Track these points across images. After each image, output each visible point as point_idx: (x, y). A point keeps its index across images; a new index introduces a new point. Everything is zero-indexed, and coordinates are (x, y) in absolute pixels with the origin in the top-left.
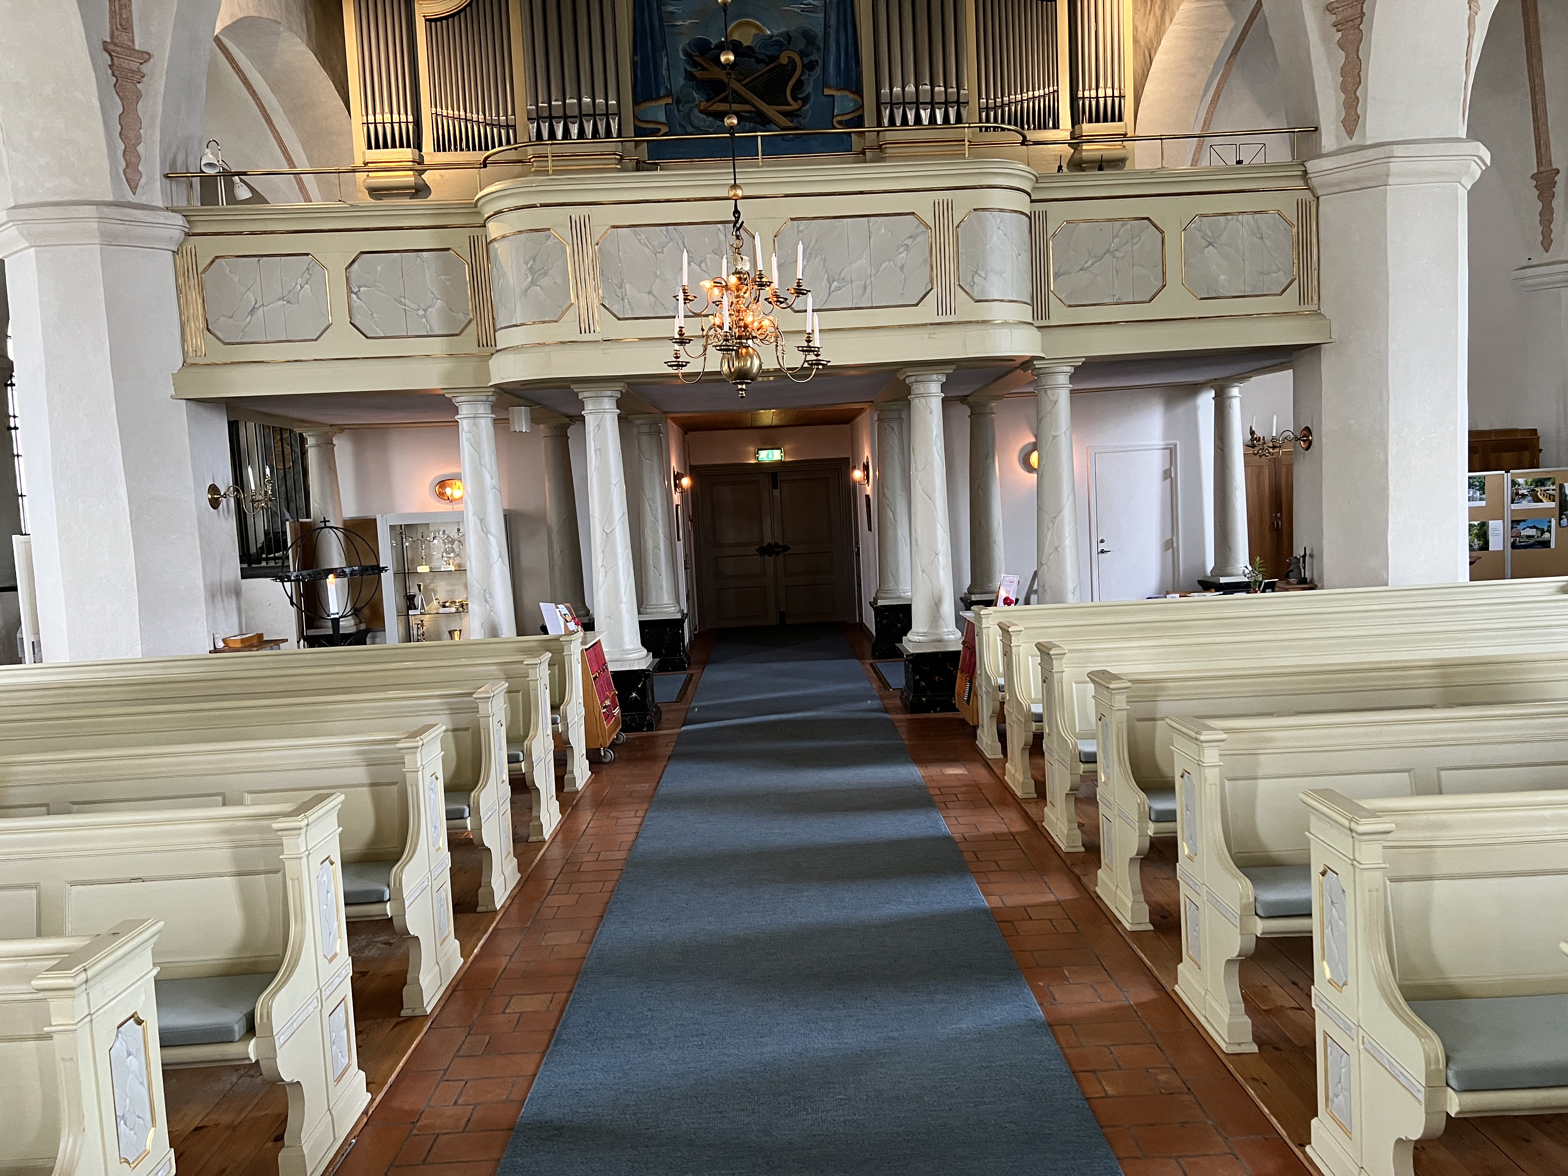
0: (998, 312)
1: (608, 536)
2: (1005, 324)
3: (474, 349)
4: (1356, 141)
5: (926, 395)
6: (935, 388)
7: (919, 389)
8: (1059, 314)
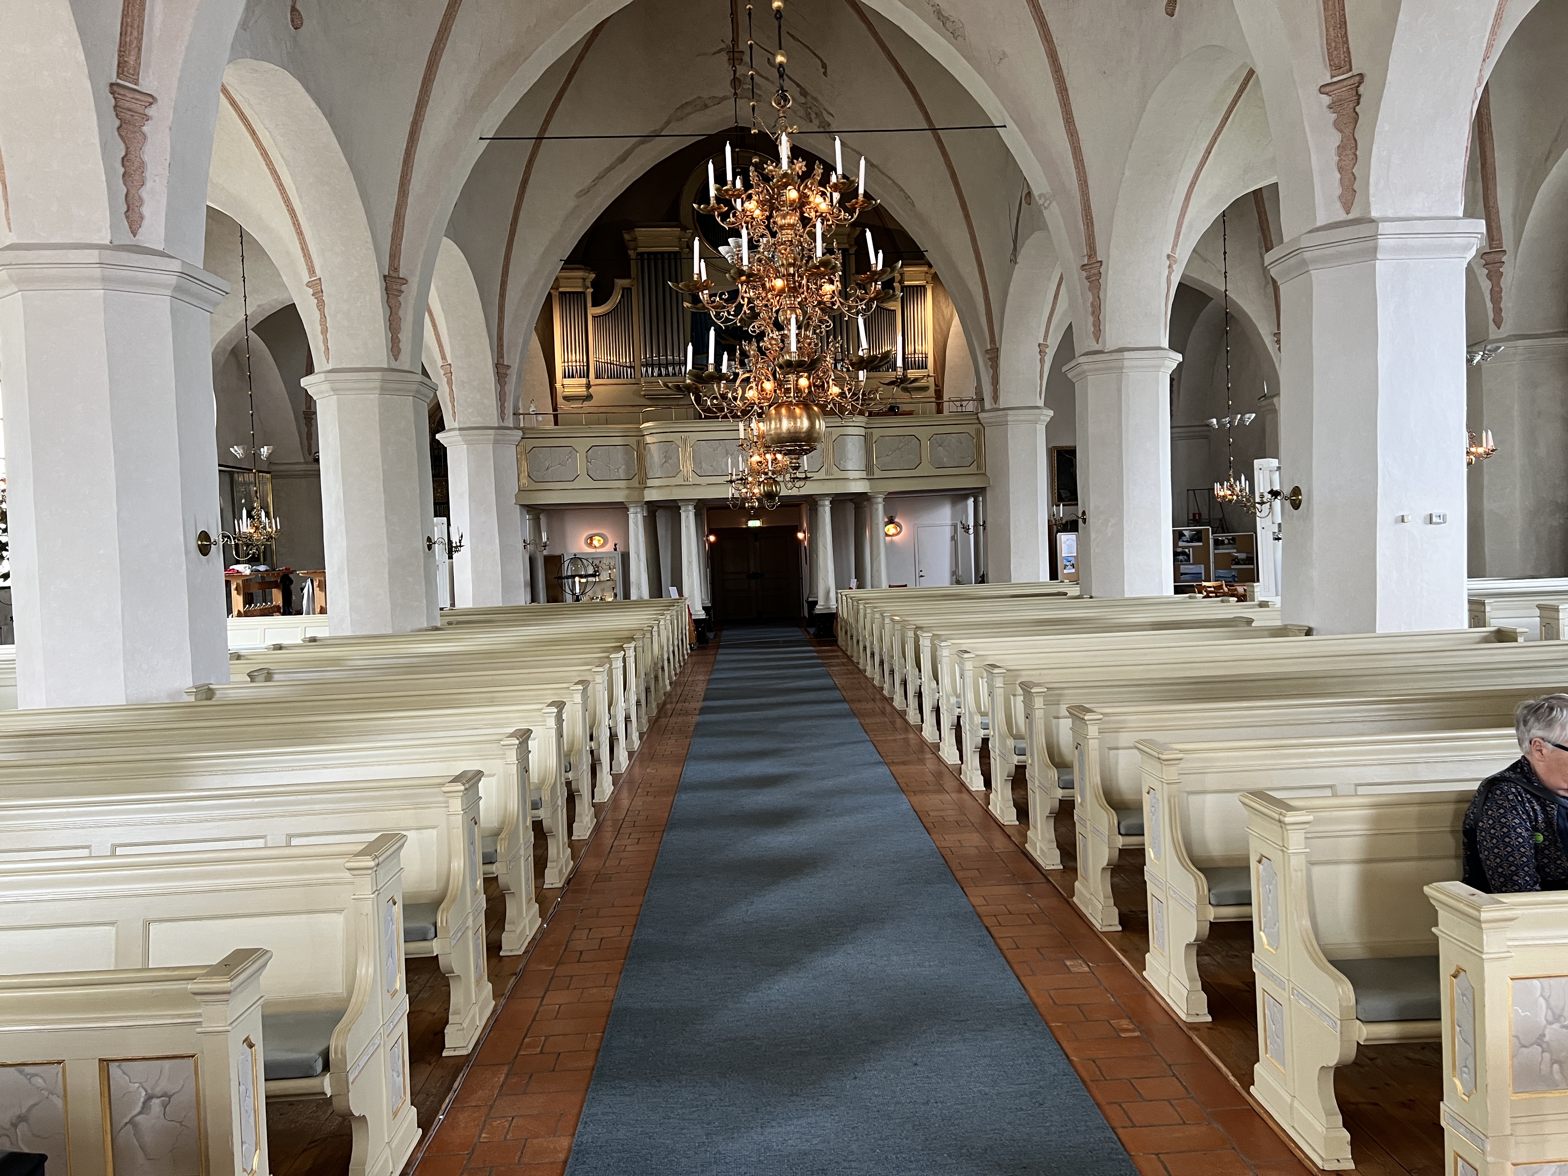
0: (851, 475)
1: (690, 562)
2: (854, 479)
3: (637, 485)
4: (997, 406)
5: (824, 506)
6: (827, 503)
7: (820, 503)
8: (878, 474)
